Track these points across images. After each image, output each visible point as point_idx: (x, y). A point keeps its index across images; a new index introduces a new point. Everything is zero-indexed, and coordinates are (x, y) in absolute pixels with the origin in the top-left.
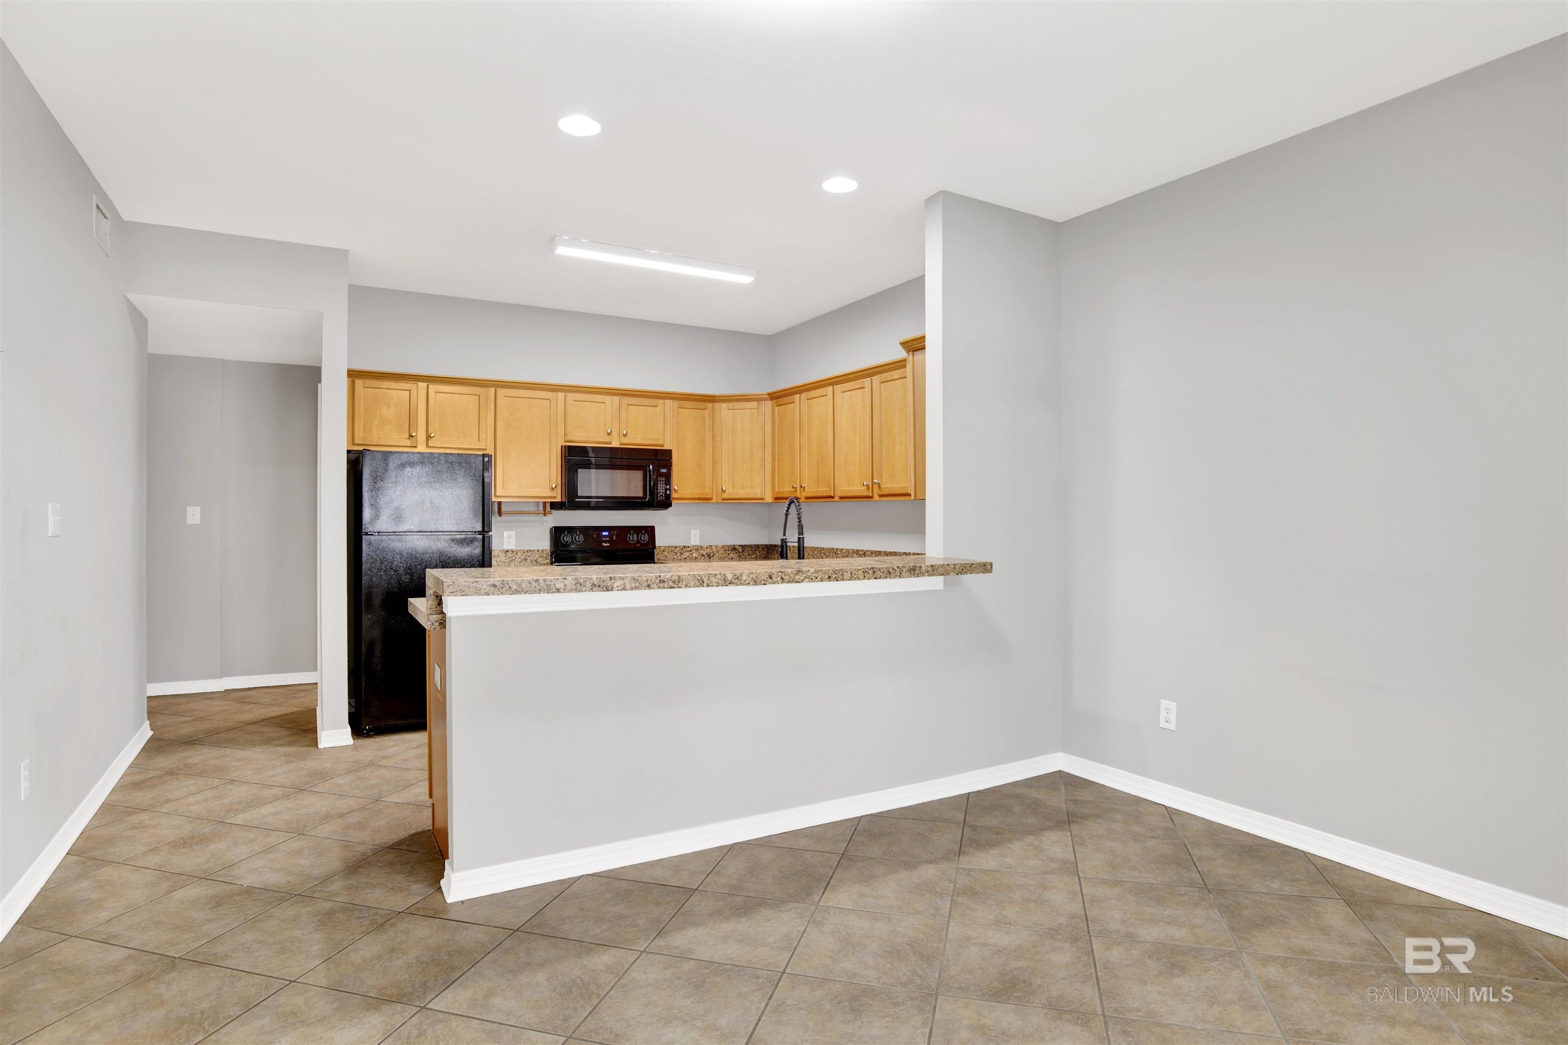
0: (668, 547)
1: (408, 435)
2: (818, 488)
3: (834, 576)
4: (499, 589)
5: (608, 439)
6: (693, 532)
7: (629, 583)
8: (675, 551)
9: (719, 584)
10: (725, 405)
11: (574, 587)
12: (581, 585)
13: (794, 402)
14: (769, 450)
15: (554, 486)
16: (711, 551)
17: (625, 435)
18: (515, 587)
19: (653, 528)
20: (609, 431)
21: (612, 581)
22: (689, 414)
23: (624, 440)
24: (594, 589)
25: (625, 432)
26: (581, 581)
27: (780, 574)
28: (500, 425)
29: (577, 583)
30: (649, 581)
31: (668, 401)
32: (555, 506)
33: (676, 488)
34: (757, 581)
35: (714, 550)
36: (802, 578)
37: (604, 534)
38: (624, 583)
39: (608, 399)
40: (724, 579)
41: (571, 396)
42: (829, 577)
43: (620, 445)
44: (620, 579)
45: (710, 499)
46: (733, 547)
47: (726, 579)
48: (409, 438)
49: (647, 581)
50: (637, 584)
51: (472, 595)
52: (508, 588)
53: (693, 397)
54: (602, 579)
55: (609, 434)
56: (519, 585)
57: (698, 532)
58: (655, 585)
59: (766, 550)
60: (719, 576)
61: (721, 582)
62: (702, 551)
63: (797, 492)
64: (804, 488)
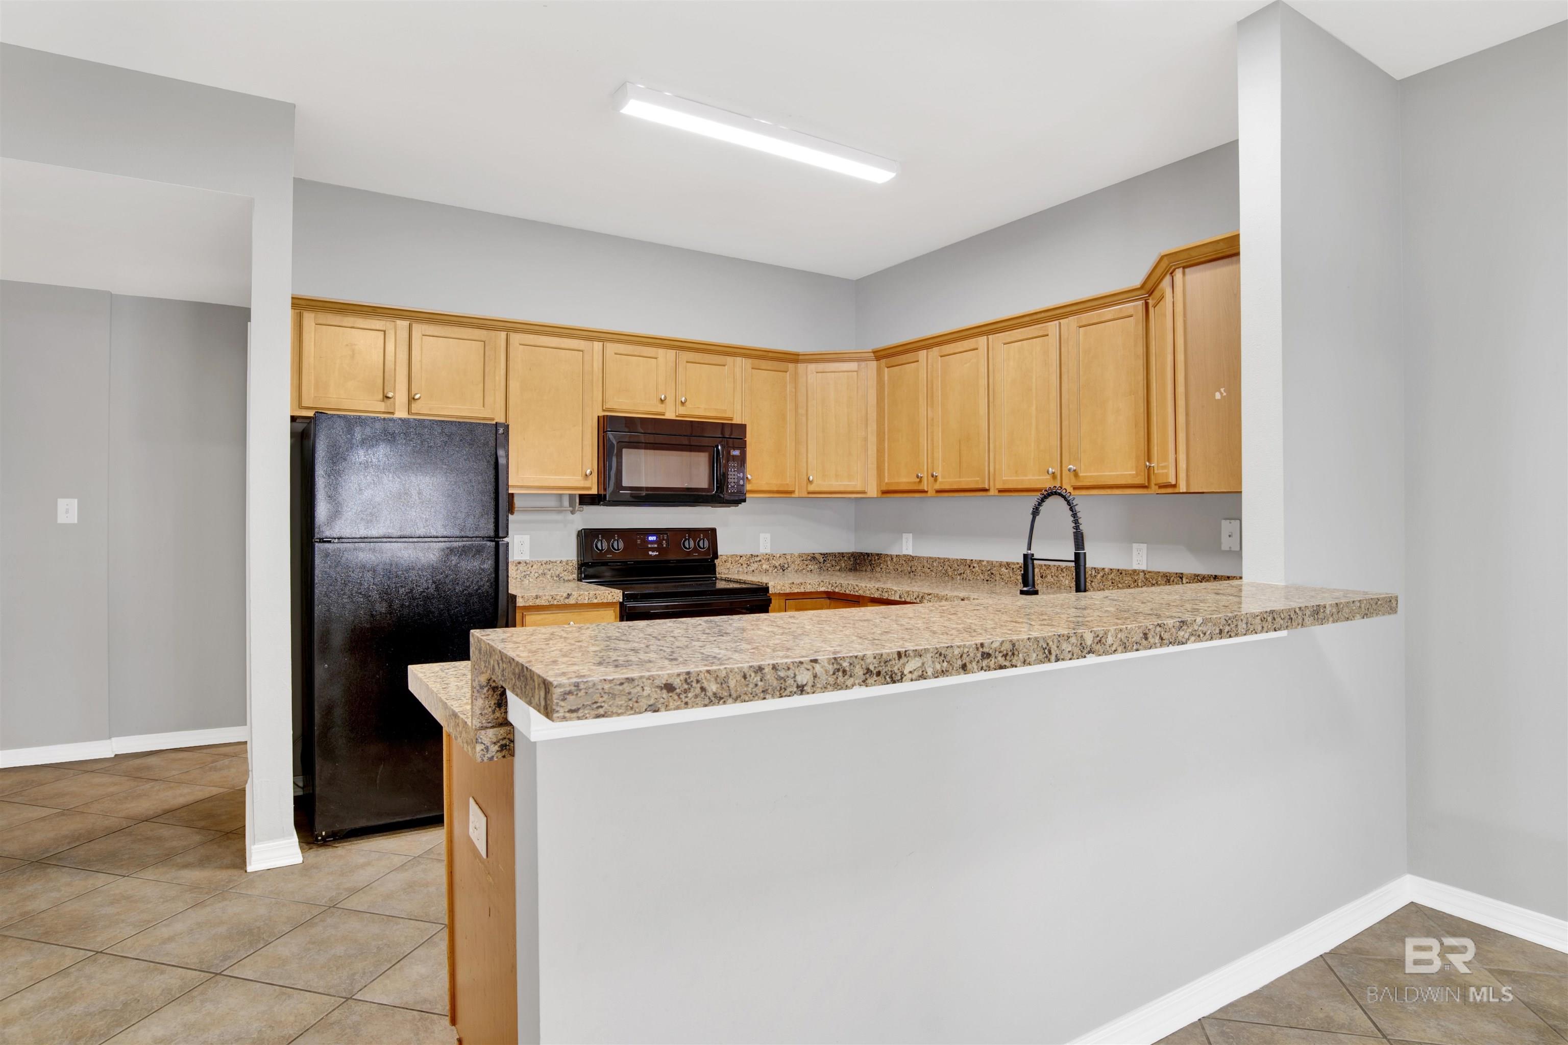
0: (732, 556)
1: (381, 396)
2: (960, 477)
4: (679, 695)
5: (659, 408)
6: (762, 536)
7: (930, 663)
8: (740, 561)
9: (1073, 655)
10: (812, 367)
11: (831, 680)
12: (844, 672)
13: (918, 361)
14: (873, 427)
15: (588, 472)
16: (785, 561)
17: (683, 403)
18: (713, 687)
19: (714, 531)
20: (663, 397)
21: (902, 661)
22: (765, 377)
23: (682, 411)
24: (869, 681)
25: (683, 400)
26: (845, 664)
27: (1158, 629)
28: (514, 385)
29: (838, 670)
30: (965, 656)
31: (739, 359)
32: (587, 500)
33: (749, 476)
34: (1127, 644)
35: (789, 561)
36: (1186, 636)
37: (651, 538)
38: (923, 664)
39: (661, 352)
40: (1081, 644)
41: (611, 348)
43: (677, 416)
44: (915, 656)
45: (792, 492)
46: (813, 555)
47: (1083, 645)
48: (383, 401)
49: (961, 656)
50: (945, 664)
51: (619, 715)
52: (698, 691)
53: (770, 354)
54: (884, 656)
55: (662, 401)
56: (723, 682)
57: (768, 536)
58: (974, 664)
59: (852, 559)
60: (1073, 640)
61: (1077, 651)
62: (773, 562)
63: (922, 483)
64: (935, 478)
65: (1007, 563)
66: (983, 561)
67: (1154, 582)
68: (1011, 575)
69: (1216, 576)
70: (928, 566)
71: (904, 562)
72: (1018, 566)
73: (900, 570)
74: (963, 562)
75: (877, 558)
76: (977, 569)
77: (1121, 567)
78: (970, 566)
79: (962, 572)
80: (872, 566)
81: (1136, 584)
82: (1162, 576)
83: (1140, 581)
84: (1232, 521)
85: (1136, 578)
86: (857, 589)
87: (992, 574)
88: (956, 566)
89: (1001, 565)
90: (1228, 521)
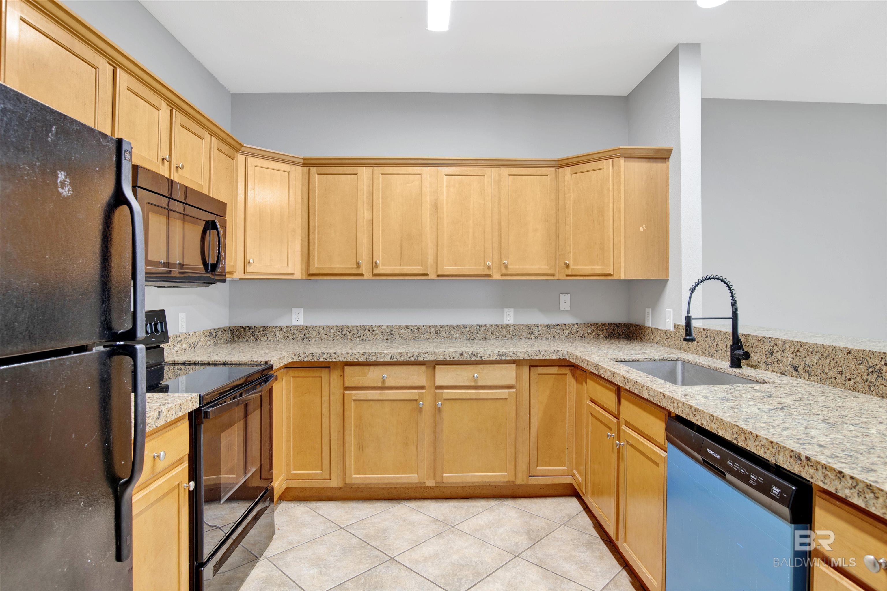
2: (401, 266)
5: (160, 169)
16: (196, 339)
17: (178, 170)
19: (163, 312)
20: (166, 157)
22: (223, 160)
25: (180, 166)
31: (212, 137)
35: (198, 338)
45: (234, 273)
55: (164, 162)
59: (229, 332)
62: (189, 340)
63: (361, 268)
64: (375, 265)
65: (406, 326)
66: (383, 326)
67: (521, 330)
68: (410, 334)
69: (558, 324)
70: (325, 333)
71: (296, 331)
72: (416, 327)
73: (291, 337)
74: (363, 327)
75: (261, 329)
76: (377, 332)
77: (498, 323)
78: (369, 330)
79: (362, 335)
80: (256, 336)
81: (508, 332)
82: (525, 327)
83: (511, 330)
84: (566, 295)
85: (508, 329)
86: (336, 356)
87: (392, 334)
88: (355, 331)
89: (400, 328)
90: (564, 295)
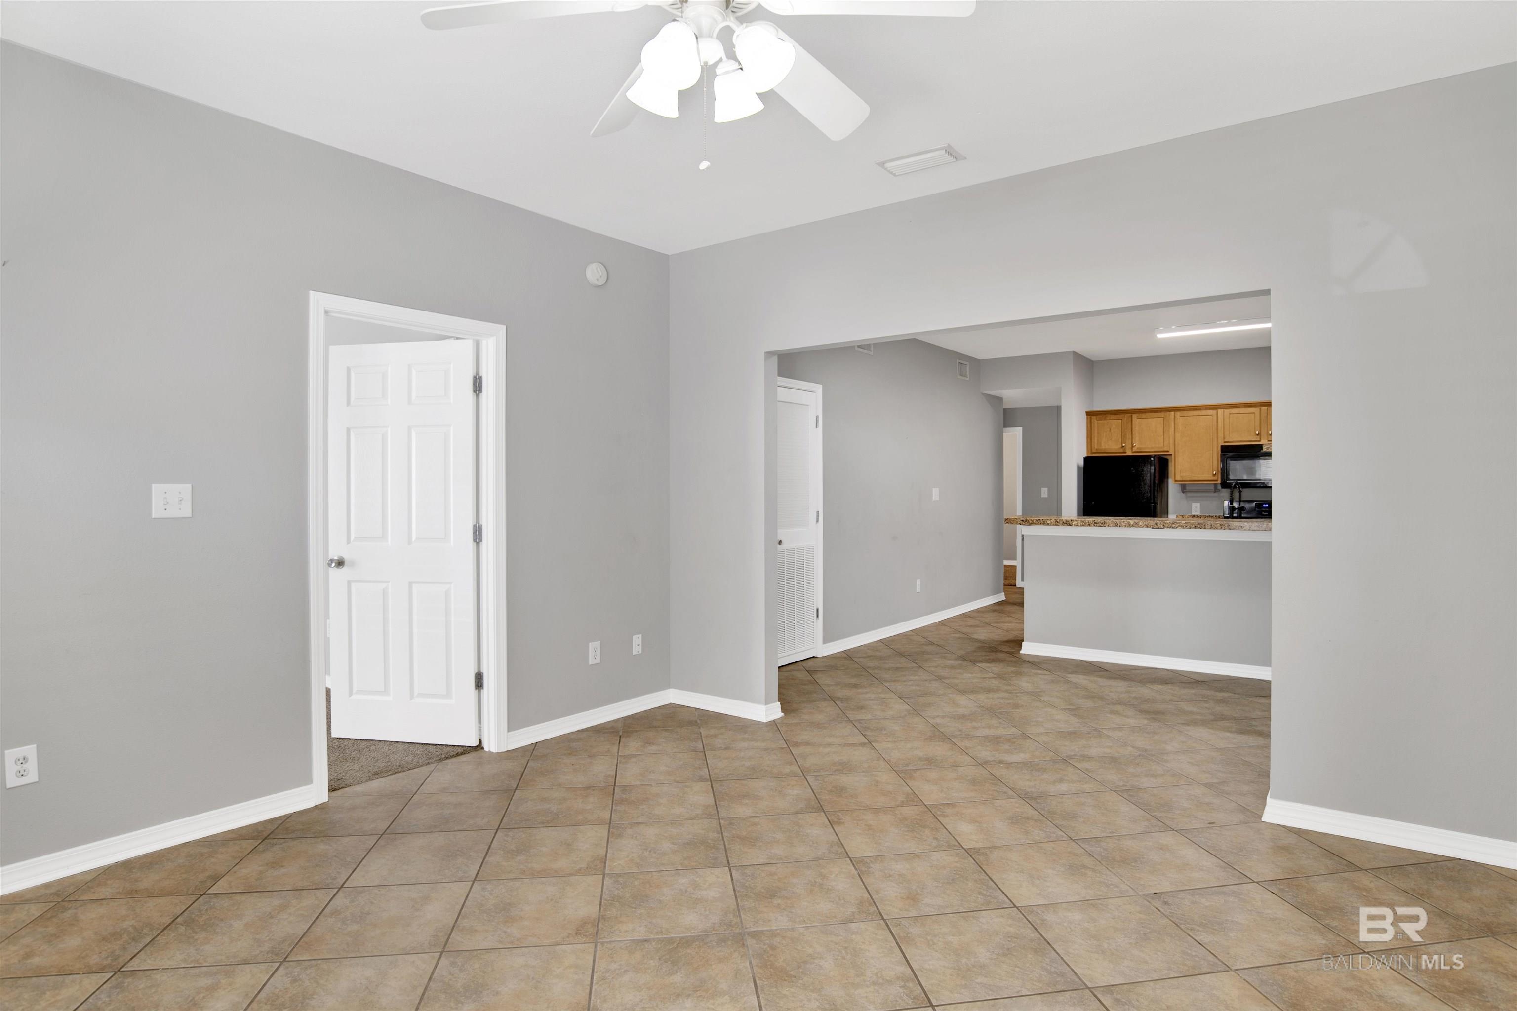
3: (1199, 526)
5: (1258, 438)
15: (1216, 472)
27: (1162, 523)
28: (1179, 435)
37: (1264, 506)
39: (1257, 410)
41: (1229, 411)
42: (1195, 527)
48: (1122, 448)
55: (1258, 434)
